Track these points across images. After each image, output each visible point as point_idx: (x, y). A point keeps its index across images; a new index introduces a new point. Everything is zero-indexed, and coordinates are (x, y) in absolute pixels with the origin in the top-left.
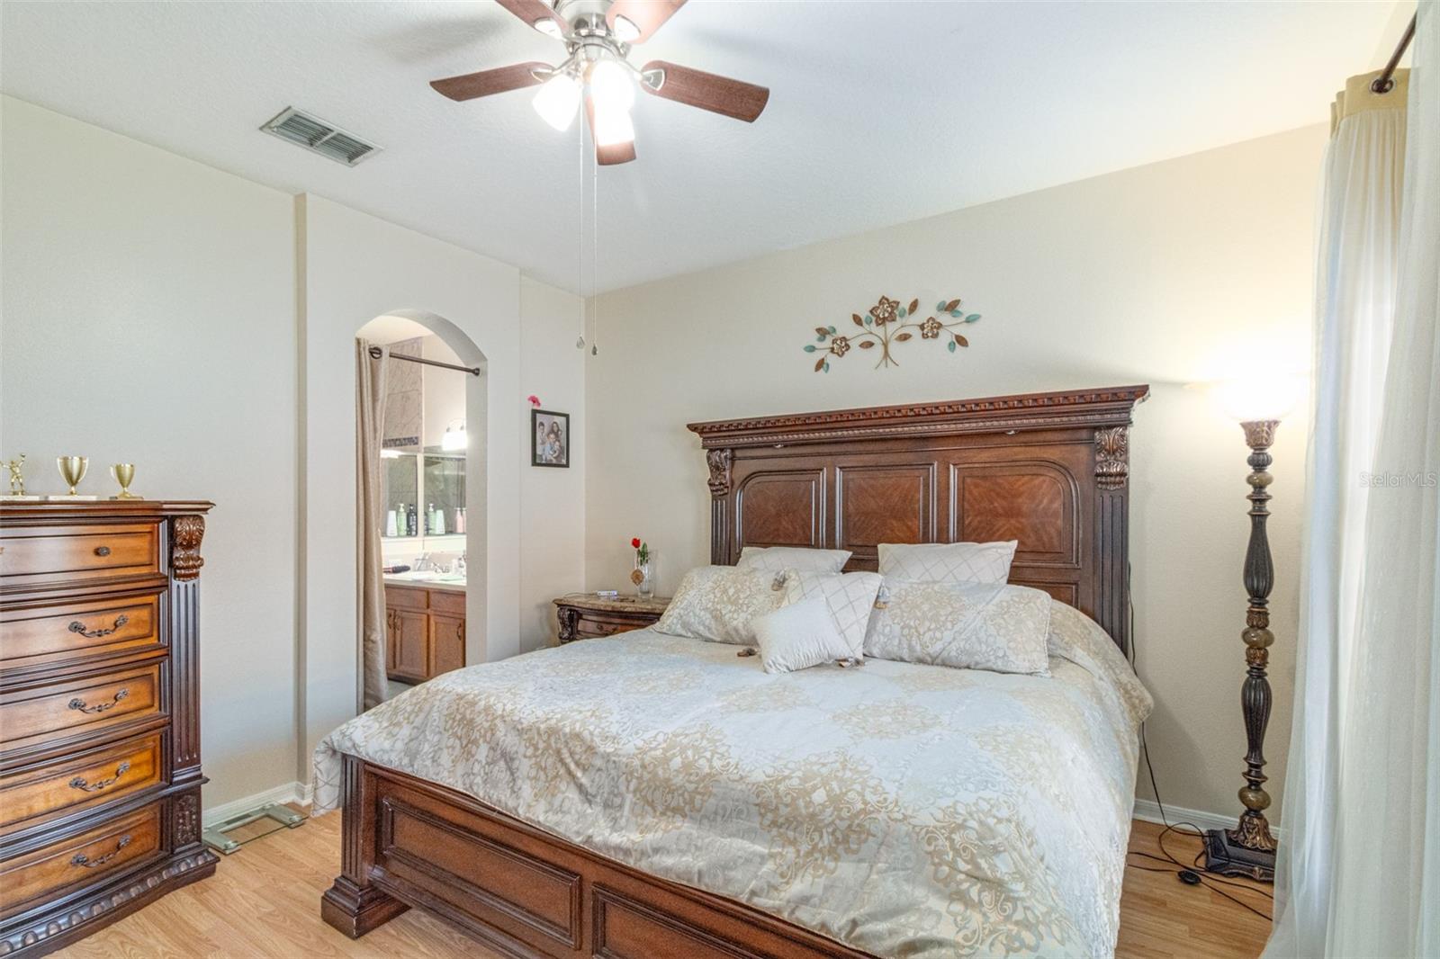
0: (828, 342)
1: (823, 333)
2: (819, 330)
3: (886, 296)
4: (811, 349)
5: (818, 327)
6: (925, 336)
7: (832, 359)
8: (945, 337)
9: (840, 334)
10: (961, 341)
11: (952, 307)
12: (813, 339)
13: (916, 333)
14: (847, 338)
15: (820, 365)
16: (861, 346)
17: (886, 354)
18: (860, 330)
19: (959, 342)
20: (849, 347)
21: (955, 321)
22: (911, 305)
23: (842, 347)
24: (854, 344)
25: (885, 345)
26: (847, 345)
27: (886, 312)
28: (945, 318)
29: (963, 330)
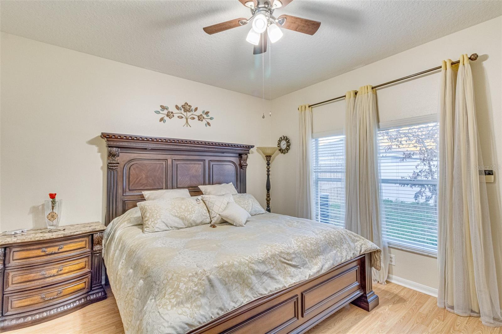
0: (165, 112)
1: (163, 108)
2: (161, 106)
3: (187, 103)
4: (157, 112)
5: (161, 105)
6: (199, 120)
7: (166, 118)
8: (204, 122)
9: (170, 110)
10: (209, 124)
11: (207, 113)
12: (159, 109)
13: (197, 118)
14: (174, 113)
15: (162, 119)
16: (178, 117)
17: (187, 122)
18: (178, 111)
19: (208, 124)
20: (174, 116)
21: (207, 118)
22: (195, 109)
23: (170, 115)
24: (176, 115)
25: (187, 119)
26: (173, 115)
27: (186, 108)
28: (205, 116)
29: (209, 121)
